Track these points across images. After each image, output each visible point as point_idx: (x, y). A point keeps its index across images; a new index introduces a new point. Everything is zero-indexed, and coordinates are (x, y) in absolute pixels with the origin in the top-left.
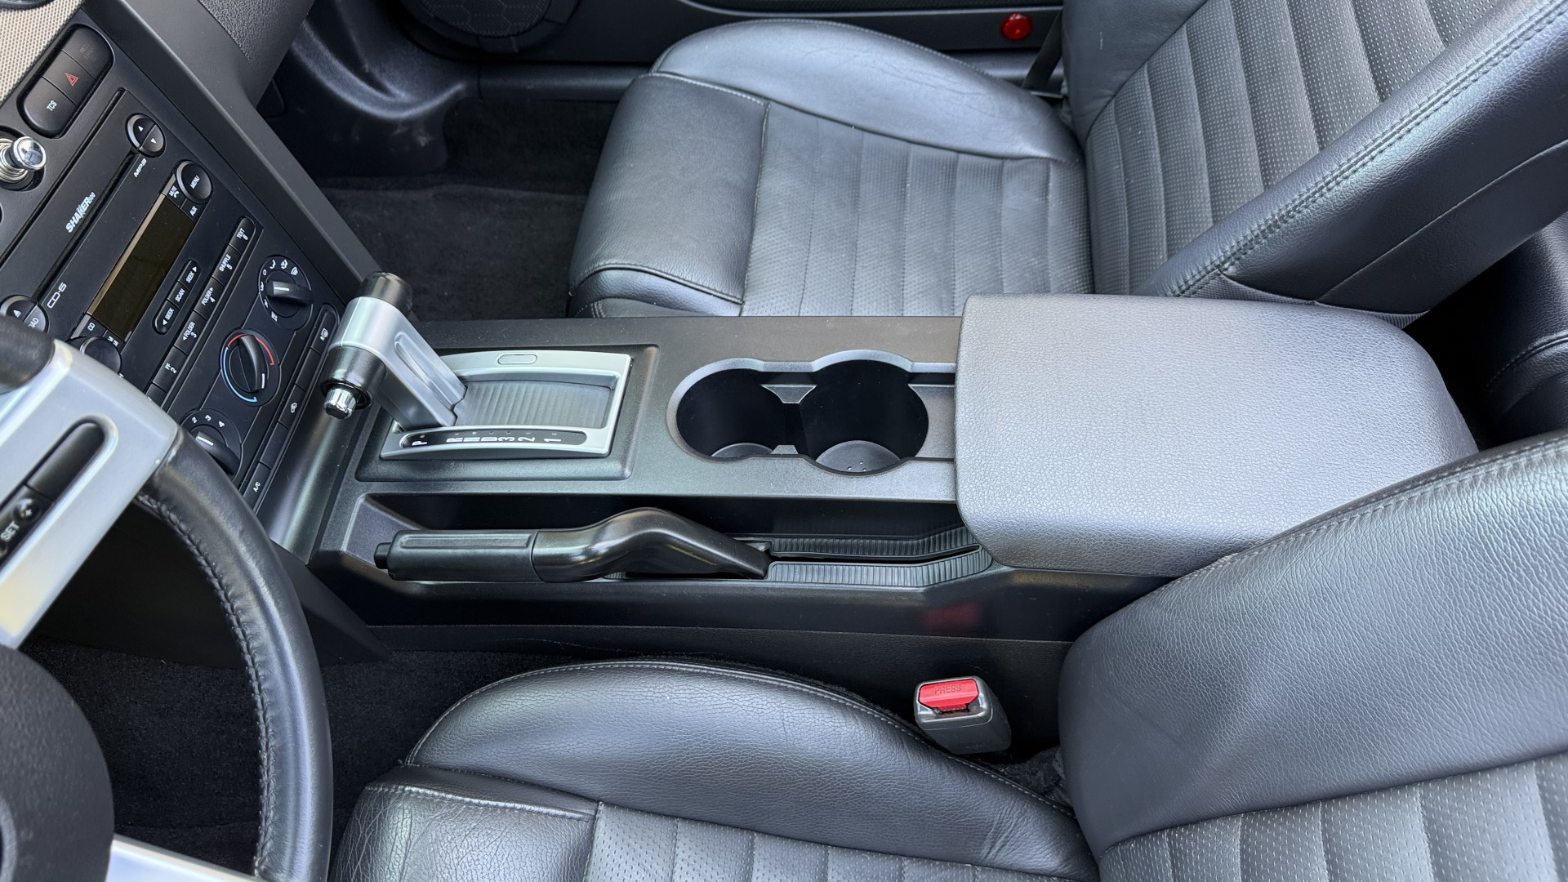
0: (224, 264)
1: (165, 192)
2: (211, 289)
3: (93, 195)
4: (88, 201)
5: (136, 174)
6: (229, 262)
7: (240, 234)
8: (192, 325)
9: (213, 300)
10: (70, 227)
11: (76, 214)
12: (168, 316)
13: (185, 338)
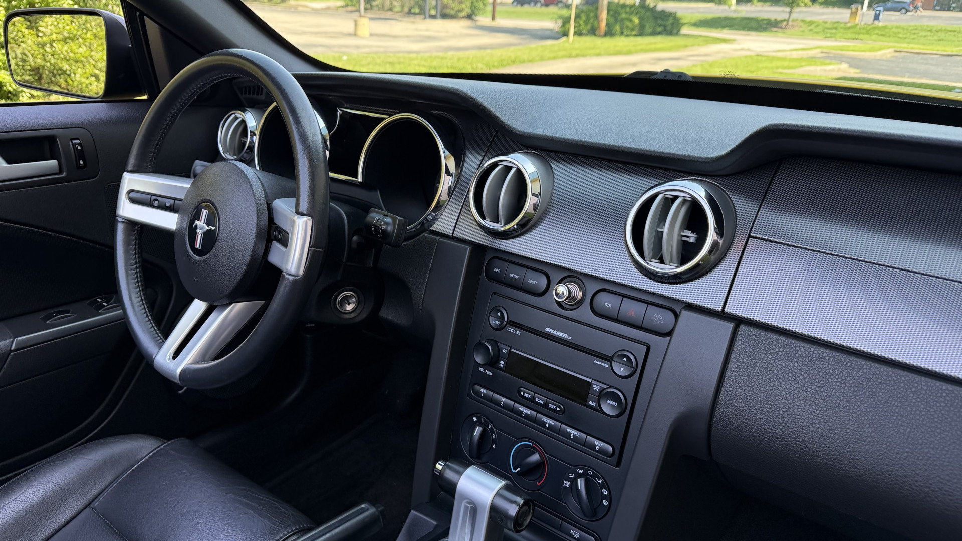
0: (573, 432)
1: (594, 382)
2: (553, 424)
3: (570, 338)
4: (566, 336)
5: (595, 361)
6: (575, 436)
7: (599, 444)
8: (528, 412)
9: (547, 425)
10: (547, 329)
11: (556, 331)
12: (526, 395)
13: (520, 408)
